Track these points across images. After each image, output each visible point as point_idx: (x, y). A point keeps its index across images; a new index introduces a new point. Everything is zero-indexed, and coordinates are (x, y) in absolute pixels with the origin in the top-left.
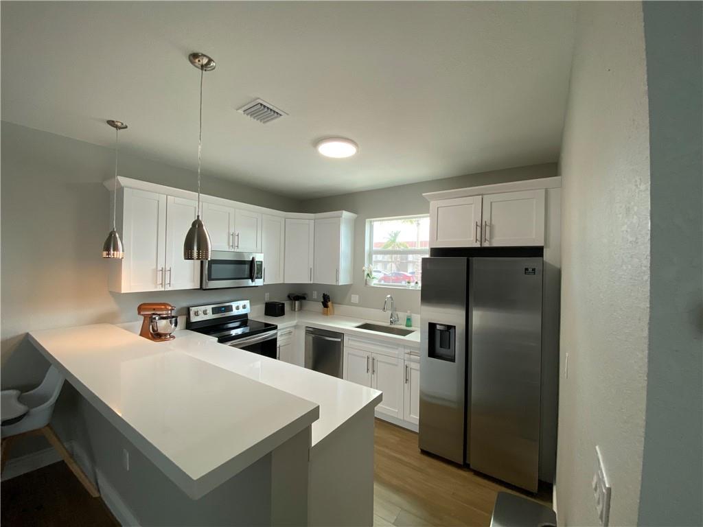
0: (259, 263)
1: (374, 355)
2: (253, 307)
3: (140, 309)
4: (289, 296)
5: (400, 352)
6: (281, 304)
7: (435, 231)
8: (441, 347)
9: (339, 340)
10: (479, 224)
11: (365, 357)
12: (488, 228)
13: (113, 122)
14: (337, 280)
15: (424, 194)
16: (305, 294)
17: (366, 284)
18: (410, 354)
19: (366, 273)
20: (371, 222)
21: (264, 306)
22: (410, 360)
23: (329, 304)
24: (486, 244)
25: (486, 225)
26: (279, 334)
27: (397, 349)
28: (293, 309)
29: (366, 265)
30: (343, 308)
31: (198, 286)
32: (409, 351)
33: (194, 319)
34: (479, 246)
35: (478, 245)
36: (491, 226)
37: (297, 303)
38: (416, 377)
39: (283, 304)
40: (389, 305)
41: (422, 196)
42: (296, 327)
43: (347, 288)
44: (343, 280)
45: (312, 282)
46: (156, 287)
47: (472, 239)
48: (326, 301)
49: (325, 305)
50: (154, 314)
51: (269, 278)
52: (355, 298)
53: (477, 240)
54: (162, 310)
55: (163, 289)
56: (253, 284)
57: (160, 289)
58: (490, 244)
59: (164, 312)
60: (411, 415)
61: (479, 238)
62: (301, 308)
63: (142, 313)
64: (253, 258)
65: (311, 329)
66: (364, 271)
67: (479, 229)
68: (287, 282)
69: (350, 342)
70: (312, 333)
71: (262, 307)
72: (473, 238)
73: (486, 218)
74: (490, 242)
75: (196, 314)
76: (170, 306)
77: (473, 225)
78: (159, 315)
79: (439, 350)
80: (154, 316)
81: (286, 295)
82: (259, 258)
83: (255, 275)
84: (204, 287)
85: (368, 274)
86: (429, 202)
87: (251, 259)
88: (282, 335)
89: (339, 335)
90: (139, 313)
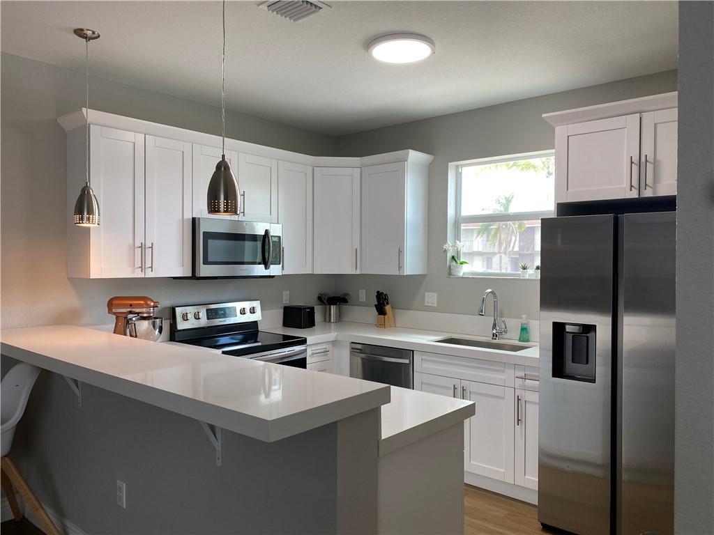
0: (276, 239)
1: (464, 383)
2: (266, 312)
3: (111, 304)
4: (320, 298)
5: (508, 376)
6: (308, 308)
7: (564, 176)
8: (573, 362)
9: (407, 361)
10: (636, 159)
11: (450, 388)
12: (650, 167)
13: (82, 30)
14: (400, 267)
15: (544, 115)
16: (347, 294)
17: (450, 274)
18: (525, 378)
19: (449, 255)
20: (457, 167)
21: (282, 310)
22: (525, 388)
23: (388, 308)
24: (648, 193)
25: (646, 161)
26: (309, 352)
27: (503, 372)
28: (327, 319)
29: (450, 242)
30: (411, 314)
31: (189, 274)
32: (522, 374)
33: (182, 325)
34: (636, 196)
35: (633, 195)
36: (656, 163)
37: (333, 308)
38: (533, 414)
39: (312, 309)
40: (489, 305)
41: (543, 119)
42: (334, 343)
43: (417, 280)
44: (412, 265)
45: (358, 273)
46: (134, 272)
47: (625, 186)
48: (381, 303)
49: (381, 310)
50: (131, 312)
51: (292, 264)
52: (431, 299)
53: (631, 186)
54: (140, 306)
55: (143, 276)
56: (266, 273)
57: (139, 274)
58: (654, 192)
59: (144, 310)
60: (526, 477)
61: (635, 183)
62: (340, 319)
63: (114, 310)
64: (267, 232)
65: (359, 347)
66: (445, 251)
67: (635, 168)
68: (319, 271)
69: (425, 365)
70: (361, 351)
71: (279, 314)
72: (626, 184)
73: (648, 150)
74: (654, 188)
75: (185, 317)
76: (152, 301)
77: (626, 163)
78: (138, 313)
79: (570, 366)
80: (130, 316)
81: (317, 295)
82: (276, 231)
83: (271, 259)
84: (197, 275)
85: (453, 257)
86: (553, 130)
87: (263, 234)
88: (313, 354)
89: (407, 353)
90: (110, 311)
